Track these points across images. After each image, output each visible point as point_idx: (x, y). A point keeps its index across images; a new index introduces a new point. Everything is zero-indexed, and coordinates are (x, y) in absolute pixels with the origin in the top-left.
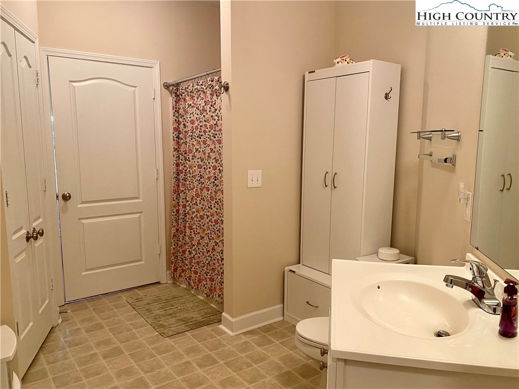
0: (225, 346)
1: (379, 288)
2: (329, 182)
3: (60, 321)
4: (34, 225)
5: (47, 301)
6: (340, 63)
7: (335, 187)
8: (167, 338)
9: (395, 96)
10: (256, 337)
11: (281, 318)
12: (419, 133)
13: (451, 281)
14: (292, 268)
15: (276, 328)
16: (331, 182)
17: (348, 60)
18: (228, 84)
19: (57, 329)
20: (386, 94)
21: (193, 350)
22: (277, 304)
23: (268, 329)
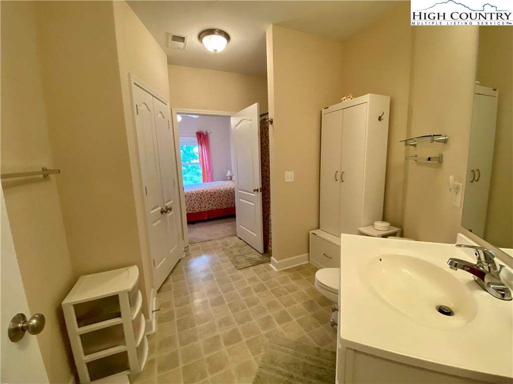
0: (272, 278)
1: (381, 260)
2: (338, 177)
3: (184, 256)
4: (167, 204)
5: (176, 246)
6: (346, 100)
7: (343, 181)
8: (239, 271)
9: (386, 118)
10: (291, 274)
11: (307, 262)
12: (406, 141)
13: (456, 264)
14: (313, 232)
15: (304, 269)
16: (340, 177)
17: (351, 97)
18: (272, 119)
19: (181, 261)
20: (380, 117)
21: (253, 279)
22: (305, 253)
23: (299, 268)
